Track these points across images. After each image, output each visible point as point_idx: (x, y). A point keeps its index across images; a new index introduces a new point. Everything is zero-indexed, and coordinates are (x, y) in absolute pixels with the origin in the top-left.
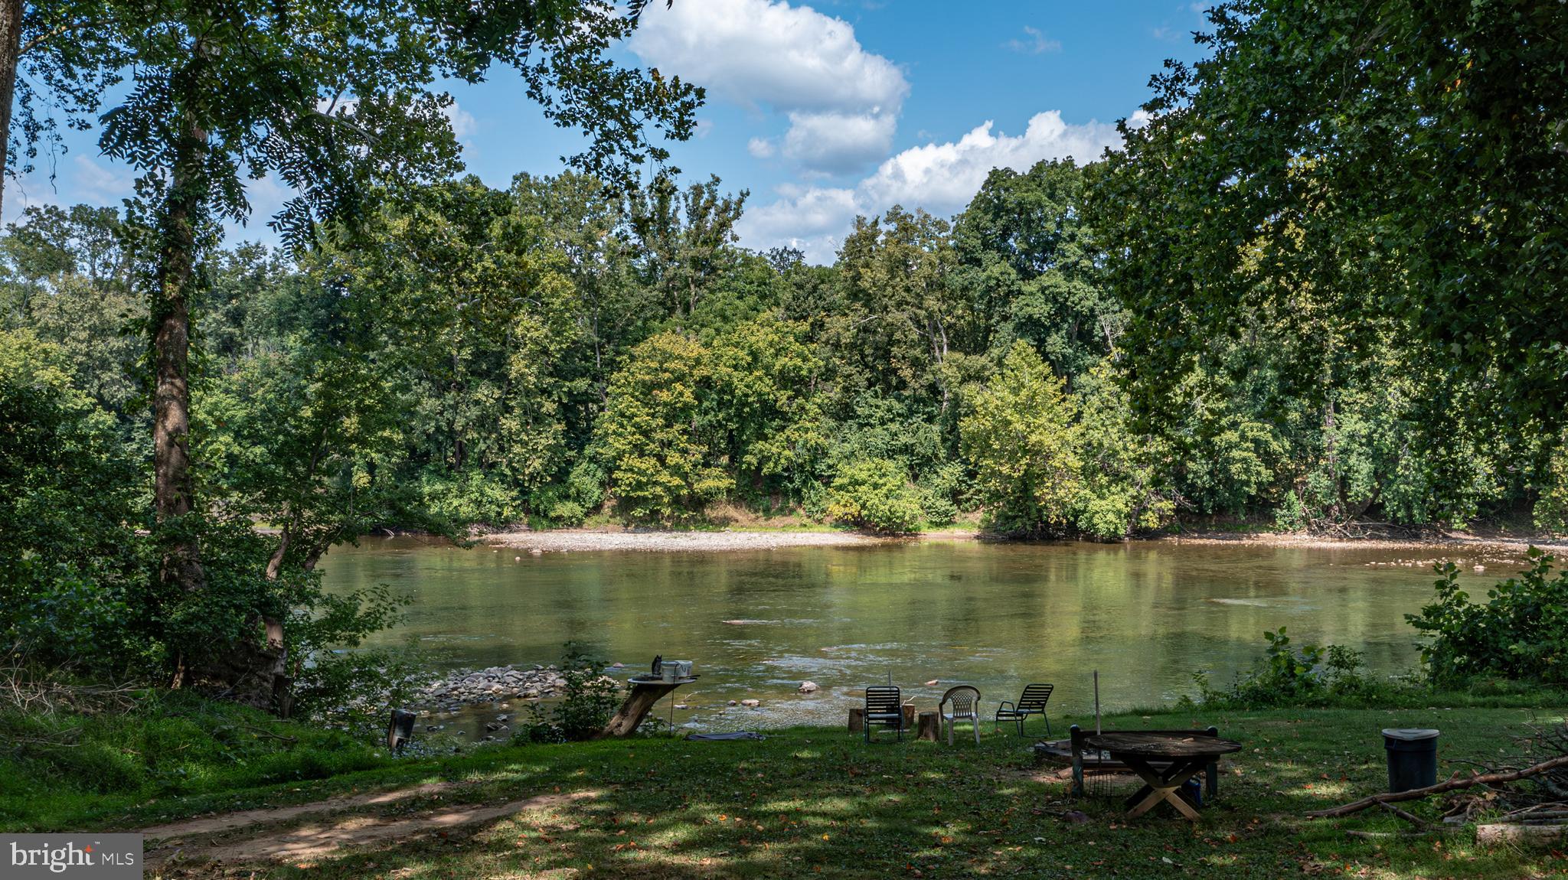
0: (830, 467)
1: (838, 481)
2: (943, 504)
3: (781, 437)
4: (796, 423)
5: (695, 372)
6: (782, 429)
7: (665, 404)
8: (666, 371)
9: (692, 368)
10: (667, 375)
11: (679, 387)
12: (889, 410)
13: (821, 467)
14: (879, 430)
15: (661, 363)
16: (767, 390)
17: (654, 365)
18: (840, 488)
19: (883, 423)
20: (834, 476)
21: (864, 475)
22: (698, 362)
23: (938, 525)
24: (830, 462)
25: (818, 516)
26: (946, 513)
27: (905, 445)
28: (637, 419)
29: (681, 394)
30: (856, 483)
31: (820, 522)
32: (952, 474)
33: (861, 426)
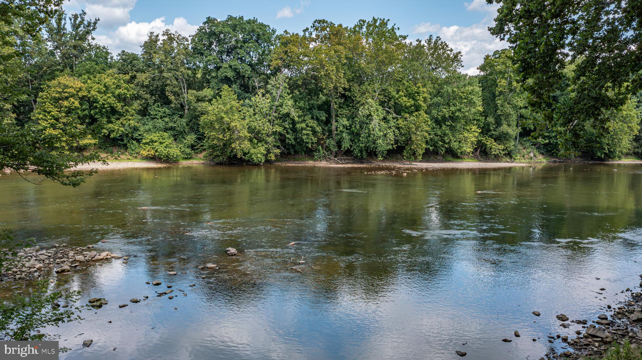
0: (140, 135)
1: (144, 141)
2: (188, 150)
3: (119, 122)
4: (125, 117)
5: (79, 94)
6: (119, 119)
7: (66, 107)
8: (66, 92)
9: (78, 92)
10: (66, 94)
11: (72, 100)
12: (165, 113)
13: (136, 135)
14: (160, 121)
15: (63, 90)
16: (113, 102)
17: (60, 90)
18: (146, 143)
19: (161, 118)
20: (142, 139)
21: (155, 139)
22: (80, 89)
23: (186, 159)
24: (140, 133)
25: (135, 155)
26: (189, 154)
27: (171, 127)
28: (53, 113)
29: (73, 103)
30: (153, 141)
31: (136, 158)
32: (191, 139)
33: (153, 119)
